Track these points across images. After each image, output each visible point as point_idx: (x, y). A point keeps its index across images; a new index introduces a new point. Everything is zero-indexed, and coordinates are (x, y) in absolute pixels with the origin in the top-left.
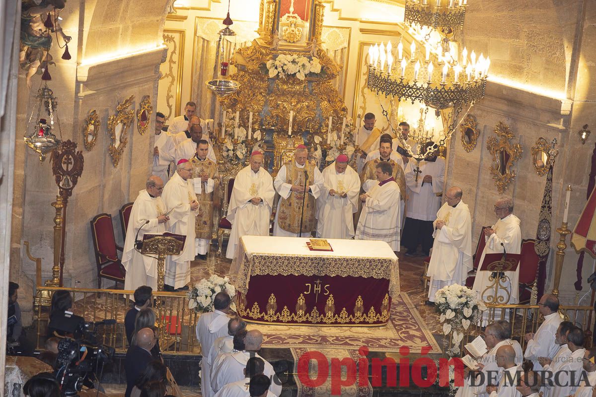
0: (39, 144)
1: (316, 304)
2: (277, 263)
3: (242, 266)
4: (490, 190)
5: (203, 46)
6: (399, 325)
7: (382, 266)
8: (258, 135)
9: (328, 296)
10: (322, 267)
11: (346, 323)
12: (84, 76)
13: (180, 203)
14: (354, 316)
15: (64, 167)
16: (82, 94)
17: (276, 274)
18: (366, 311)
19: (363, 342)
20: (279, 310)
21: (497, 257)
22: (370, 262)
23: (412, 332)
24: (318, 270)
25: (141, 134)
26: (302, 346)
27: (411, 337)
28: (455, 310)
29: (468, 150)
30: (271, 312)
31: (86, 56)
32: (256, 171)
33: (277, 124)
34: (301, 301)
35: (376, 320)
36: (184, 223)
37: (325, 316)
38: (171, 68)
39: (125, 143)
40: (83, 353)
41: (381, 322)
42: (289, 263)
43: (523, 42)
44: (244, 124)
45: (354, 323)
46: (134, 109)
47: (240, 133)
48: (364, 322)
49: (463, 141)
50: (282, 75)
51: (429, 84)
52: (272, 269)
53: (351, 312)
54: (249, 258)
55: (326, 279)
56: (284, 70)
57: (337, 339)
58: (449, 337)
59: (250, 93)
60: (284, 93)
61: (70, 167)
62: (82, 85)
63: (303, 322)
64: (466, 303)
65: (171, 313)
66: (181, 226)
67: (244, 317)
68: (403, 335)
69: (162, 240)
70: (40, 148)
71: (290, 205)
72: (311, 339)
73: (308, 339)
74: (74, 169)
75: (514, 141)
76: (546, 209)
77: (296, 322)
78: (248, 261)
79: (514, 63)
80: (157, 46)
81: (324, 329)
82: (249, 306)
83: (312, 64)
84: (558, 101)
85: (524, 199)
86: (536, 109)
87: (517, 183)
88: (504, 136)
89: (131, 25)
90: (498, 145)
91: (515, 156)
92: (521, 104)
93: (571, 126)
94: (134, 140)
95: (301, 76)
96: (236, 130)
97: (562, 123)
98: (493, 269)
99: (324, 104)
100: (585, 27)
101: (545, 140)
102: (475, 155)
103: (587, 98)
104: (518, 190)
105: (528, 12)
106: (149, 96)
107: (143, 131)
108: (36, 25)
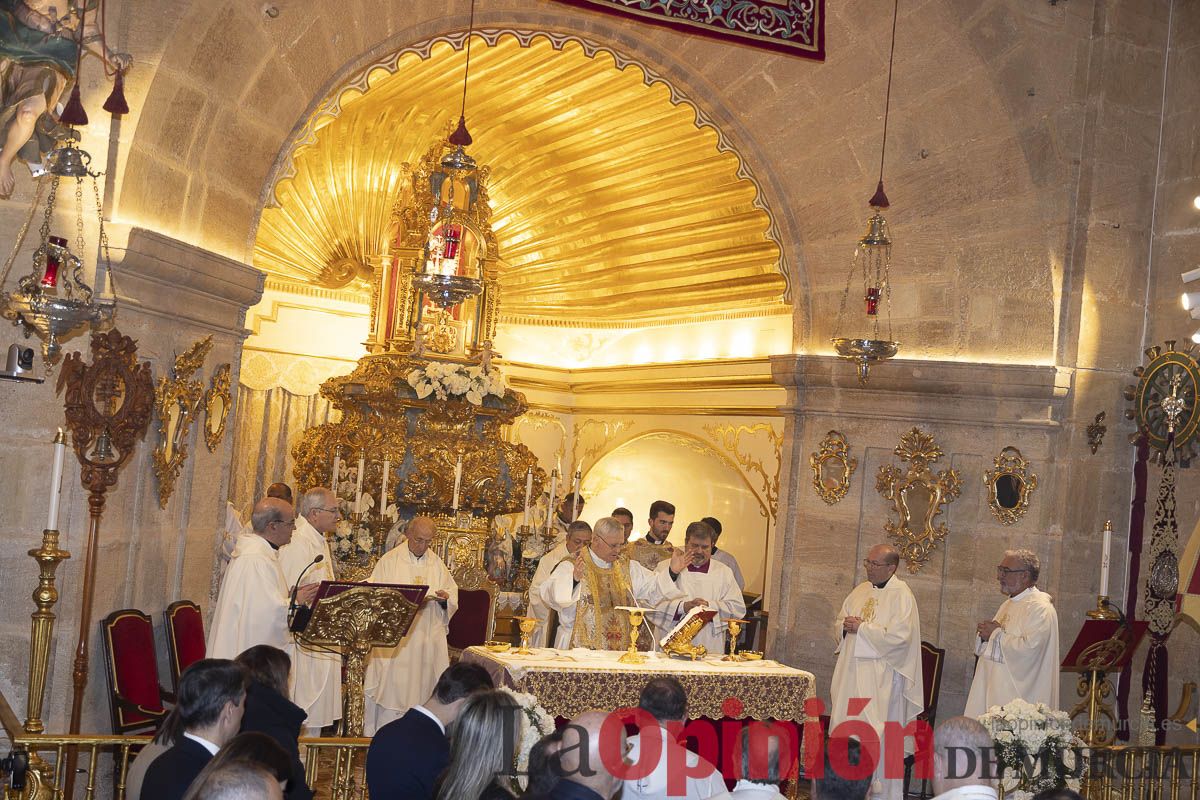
2: (579, 689)
8: (390, 511)
15: (100, 407)
16: (107, 295)
25: (210, 448)
29: (831, 500)
31: (120, 205)
33: (428, 493)
39: (182, 457)
42: (604, 689)
43: (949, 277)
44: (372, 485)
49: (819, 485)
50: (441, 395)
52: (567, 705)
54: (516, 678)
56: (443, 387)
59: (374, 433)
60: (436, 437)
61: (120, 403)
62: (108, 273)
69: (366, 595)
76: (1169, 528)
79: (928, 320)
83: (492, 379)
84: (1048, 368)
85: (968, 576)
86: (992, 395)
87: (949, 549)
88: (919, 458)
89: (207, 185)
90: (903, 478)
91: (945, 494)
92: (952, 393)
93: (1074, 418)
94: (197, 457)
95: (475, 399)
96: (359, 495)
97: (1050, 416)
98: (1086, 662)
99: (511, 457)
100: (1092, 224)
101: (1018, 451)
102: (848, 508)
103: (1097, 364)
104: (951, 561)
105: (969, 211)
106: (228, 366)
107: (214, 443)
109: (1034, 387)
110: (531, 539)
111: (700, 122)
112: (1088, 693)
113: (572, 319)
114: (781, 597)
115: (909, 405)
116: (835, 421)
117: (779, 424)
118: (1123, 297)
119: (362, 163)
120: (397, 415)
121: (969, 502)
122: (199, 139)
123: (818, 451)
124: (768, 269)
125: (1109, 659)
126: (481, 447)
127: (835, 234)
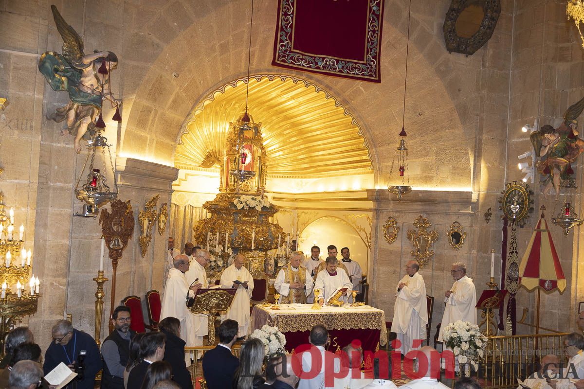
2: (296, 320)
5: (175, 211)
7: (375, 318)
8: (230, 251)
9: (336, 347)
10: (331, 322)
12: (122, 165)
16: (119, 183)
17: (296, 331)
24: (328, 325)
25: (160, 234)
28: (468, 342)
29: (390, 242)
33: (242, 244)
39: (150, 238)
42: (306, 320)
43: (431, 159)
44: (222, 242)
47: (218, 249)
49: (386, 237)
50: (246, 208)
52: (292, 326)
54: (273, 318)
55: (334, 332)
56: (247, 205)
59: (222, 222)
60: (245, 223)
61: (121, 228)
62: (119, 175)
69: (214, 293)
74: (124, 230)
75: (430, 230)
76: (514, 254)
78: (271, 321)
79: (424, 175)
83: (264, 201)
84: (469, 192)
85: (442, 270)
86: (448, 202)
87: (434, 260)
88: (422, 226)
89: (155, 139)
90: (417, 234)
91: (433, 239)
92: (433, 202)
93: (480, 210)
94: (156, 238)
95: (259, 208)
96: (217, 245)
97: (470, 210)
98: (484, 305)
99: (273, 229)
100: (484, 138)
101: (459, 223)
102: (397, 245)
103: (488, 190)
104: (436, 264)
105: (438, 134)
106: (166, 204)
107: (162, 232)
108: (87, 79)
109: (464, 199)
110: (281, 259)
111: (337, 105)
112: (486, 317)
113: (295, 176)
114: (373, 278)
115: (418, 207)
116: (391, 213)
117: (371, 214)
118: (496, 164)
119: (216, 122)
120: (230, 215)
121: (442, 242)
122: (151, 123)
123: (385, 224)
124: (364, 157)
125: (493, 304)
126: (262, 226)
127: (389, 144)
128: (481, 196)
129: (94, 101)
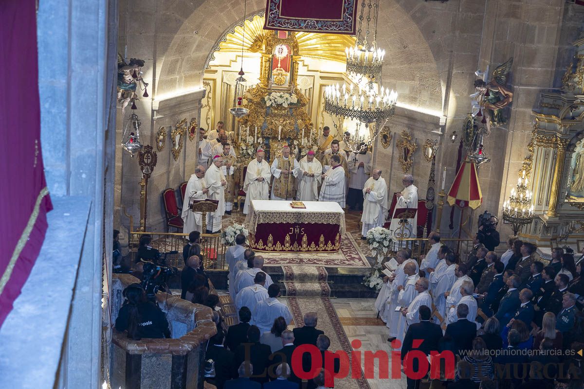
0: (130, 148)
1: (296, 240)
2: (273, 216)
3: (252, 218)
4: (398, 170)
5: (227, 88)
6: (346, 252)
7: (335, 217)
8: (260, 140)
9: (303, 235)
10: (299, 218)
11: (314, 251)
12: (156, 106)
13: (215, 181)
14: (319, 247)
15: (145, 161)
16: (155, 117)
17: (272, 222)
18: (326, 244)
19: (324, 262)
20: (275, 244)
21: (403, 210)
22: (328, 214)
23: (353, 256)
24: (297, 220)
25: (191, 141)
26: (289, 265)
27: (353, 259)
28: (378, 242)
29: (384, 147)
30: (270, 245)
31: (157, 94)
32: (260, 162)
33: (272, 134)
34: (288, 238)
35: (332, 248)
36: (218, 194)
37: (302, 247)
38: (208, 101)
39: (182, 147)
40: (158, 271)
41: (335, 250)
43: (416, 83)
44: (252, 133)
45: (319, 251)
46: (186, 126)
48: (325, 250)
49: (382, 142)
50: (274, 105)
51: (361, 108)
52: (270, 220)
53: (317, 244)
54: (256, 213)
55: (302, 225)
56: (275, 102)
57: (309, 260)
58: (376, 258)
59: (255, 115)
61: (149, 161)
63: (289, 251)
64: (385, 238)
65: (210, 247)
66: (216, 195)
67: (254, 248)
68: (348, 257)
69: (205, 203)
70: (131, 150)
71: (281, 181)
72: (293, 260)
73: (292, 261)
74: (151, 162)
75: (412, 142)
76: (432, 181)
77: (285, 251)
78: (255, 215)
79: (411, 95)
80: (200, 88)
81: (301, 254)
82: (257, 242)
84: (438, 116)
86: (425, 122)
88: (406, 138)
89: (184, 76)
90: (403, 144)
91: (413, 150)
92: (415, 120)
94: (187, 144)
95: (285, 105)
97: (440, 131)
99: (300, 121)
100: (454, 73)
101: (431, 141)
102: (389, 150)
103: (455, 115)
104: (415, 170)
105: (419, 65)
106: (196, 118)
107: (193, 139)
108: (127, 76)
109: (435, 121)
118: (465, 94)
122: (179, 67)
128: (448, 121)
129: (132, 88)
